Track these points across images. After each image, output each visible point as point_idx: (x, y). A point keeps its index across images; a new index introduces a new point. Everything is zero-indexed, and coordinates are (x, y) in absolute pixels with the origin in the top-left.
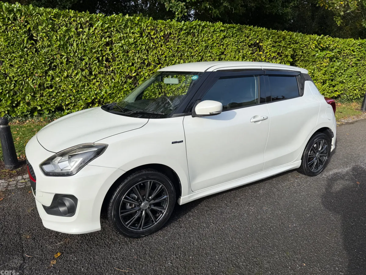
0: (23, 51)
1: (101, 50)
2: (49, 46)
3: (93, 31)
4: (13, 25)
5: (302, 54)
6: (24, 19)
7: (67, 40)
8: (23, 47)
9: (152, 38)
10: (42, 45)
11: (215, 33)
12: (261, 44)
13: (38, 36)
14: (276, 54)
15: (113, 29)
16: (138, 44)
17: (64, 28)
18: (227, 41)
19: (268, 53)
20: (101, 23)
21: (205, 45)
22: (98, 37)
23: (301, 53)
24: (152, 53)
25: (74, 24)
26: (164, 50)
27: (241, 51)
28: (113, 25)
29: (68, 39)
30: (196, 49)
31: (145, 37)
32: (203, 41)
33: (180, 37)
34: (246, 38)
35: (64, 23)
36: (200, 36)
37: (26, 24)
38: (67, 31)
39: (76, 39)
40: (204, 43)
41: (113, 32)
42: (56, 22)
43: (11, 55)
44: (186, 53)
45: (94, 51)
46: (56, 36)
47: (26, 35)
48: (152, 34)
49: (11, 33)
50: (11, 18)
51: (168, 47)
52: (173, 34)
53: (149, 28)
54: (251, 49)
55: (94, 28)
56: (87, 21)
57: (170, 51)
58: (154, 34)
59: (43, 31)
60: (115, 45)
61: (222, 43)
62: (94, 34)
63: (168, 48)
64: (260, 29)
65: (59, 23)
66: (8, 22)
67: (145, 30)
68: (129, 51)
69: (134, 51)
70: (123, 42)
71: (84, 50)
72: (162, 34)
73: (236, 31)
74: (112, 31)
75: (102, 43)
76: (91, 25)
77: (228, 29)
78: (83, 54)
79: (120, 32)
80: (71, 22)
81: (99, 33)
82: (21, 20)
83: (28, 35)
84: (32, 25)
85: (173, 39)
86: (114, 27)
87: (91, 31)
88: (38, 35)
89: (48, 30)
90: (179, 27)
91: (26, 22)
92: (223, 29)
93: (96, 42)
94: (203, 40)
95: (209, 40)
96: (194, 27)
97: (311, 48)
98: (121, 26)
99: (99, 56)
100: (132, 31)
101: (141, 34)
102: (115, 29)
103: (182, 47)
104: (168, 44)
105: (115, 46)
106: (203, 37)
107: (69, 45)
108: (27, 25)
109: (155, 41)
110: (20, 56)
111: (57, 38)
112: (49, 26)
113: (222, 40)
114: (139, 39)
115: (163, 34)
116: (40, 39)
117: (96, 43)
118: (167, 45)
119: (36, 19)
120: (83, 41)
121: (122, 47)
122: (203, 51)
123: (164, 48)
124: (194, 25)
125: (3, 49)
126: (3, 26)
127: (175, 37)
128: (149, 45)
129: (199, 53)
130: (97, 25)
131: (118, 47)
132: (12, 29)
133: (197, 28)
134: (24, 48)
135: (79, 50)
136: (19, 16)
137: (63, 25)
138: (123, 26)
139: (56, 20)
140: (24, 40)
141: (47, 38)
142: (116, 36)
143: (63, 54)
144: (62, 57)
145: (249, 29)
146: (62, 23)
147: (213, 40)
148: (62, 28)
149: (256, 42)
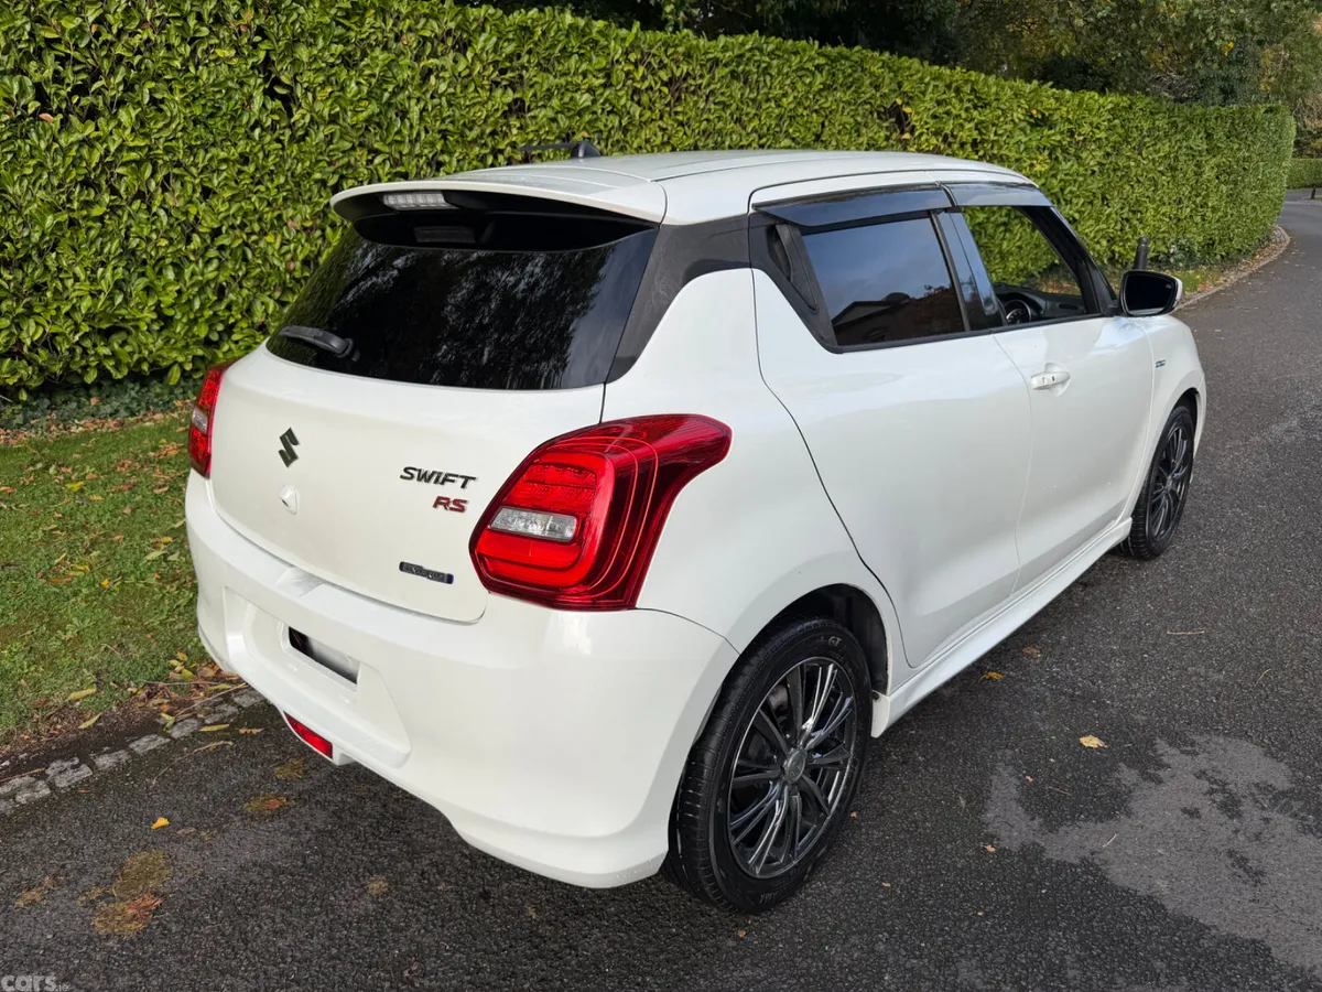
0: (249, 137)
1: (493, 133)
2: (334, 119)
3: (467, 67)
4: (214, 41)
5: (996, 138)
6: (253, 20)
7: (390, 98)
8: (248, 123)
9: (636, 91)
10: (312, 118)
11: (799, 73)
12: (907, 110)
13: (296, 82)
14: (940, 139)
15: (529, 62)
16: (600, 111)
17: (381, 57)
18: (830, 99)
19: (923, 138)
20: (494, 39)
21: (777, 111)
22: (482, 87)
23: (992, 137)
24: (638, 140)
25: (411, 39)
26: (670, 128)
27: (864, 131)
28: (526, 48)
29: (394, 94)
30: (752, 125)
31: (618, 88)
32: (768, 100)
33: (712, 87)
34: (874, 91)
35: (380, 38)
36: (761, 85)
37: (257, 39)
38: (389, 66)
39: (417, 94)
40: (773, 104)
41: (527, 71)
42: (353, 34)
43: (207, 151)
44: (729, 138)
45: (472, 135)
46: (358, 83)
47: (259, 81)
48: (638, 76)
49: (209, 73)
50: (206, 17)
51: (680, 118)
52: (694, 79)
53: (633, 57)
54: (885, 124)
55: (469, 55)
56: (449, 33)
57: (685, 133)
58: (644, 78)
59: (314, 67)
60: (532, 114)
61: (817, 107)
62: (469, 75)
63: (681, 124)
64: (905, 61)
65: (364, 36)
66: (196, 31)
67: (618, 61)
68: (574, 133)
69: (586, 135)
70: (555, 102)
71: (440, 132)
72: (664, 75)
73: (851, 67)
74: (523, 67)
75: (497, 110)
76: (462, 47)
77: (833, 61)
78: (439, 147)
79: (546, 70)
80: (401, 32)
81: (486, 73)
82: (241, 22)
83: (266, 80)
84: (278, 41)
85: (694, 93)
86: (529, 52)
87: (461, 67)
88: (298, 78)
89: (332, 60)
90: (711, 56)
91: (260, 31)
92: (821, 61)
93: (474, 104)
94: (770, 96)
95: (785, 95)
96: (748, 55)
97: (1012, 120)
98: (550, 51)
99: (484, 151)
100: (584, 67)
101: (608, 76)
102: (534, 60)
103: (716, 120)
104: (679, 109)
105: (534, 117)
106: (770, 88)
107: (397, 115)
108: (260, 42)
109: (645, 99)
110: (241, 155)
111: (359, 92)
112: (334, 46)
113: (818, 97)
114: (602, 94)
115: (665, 78)
116: (305, 95)
117: (478, 107)
118: (676, 113)
119: (293, 23)
120: (436, 101)
121: (554, 120)
122: (771, 132)
123: (670, 122)
124: (747, 47)
125: (184, 129)
126: (180, 45)
127: (700, 88)
128: (629, 113)
129: (760, 138)
130: (480, 46)
131: (545, 119)
132: (212, 57)
133: (756, 58)
134: (253, 128)
135: (427, 132)
136: (234, 9)
137: (377, 45)
138: (557, 51)
139: (353, 26)
140: (250, 98)
141: (329, 90)
142: (536, 83)
143: (376, 146)
144: (374, 158)
145: (880, 64)
146: (373, 37)
147: (795, 97)
148: (374, 55)
149: (895, 102)
